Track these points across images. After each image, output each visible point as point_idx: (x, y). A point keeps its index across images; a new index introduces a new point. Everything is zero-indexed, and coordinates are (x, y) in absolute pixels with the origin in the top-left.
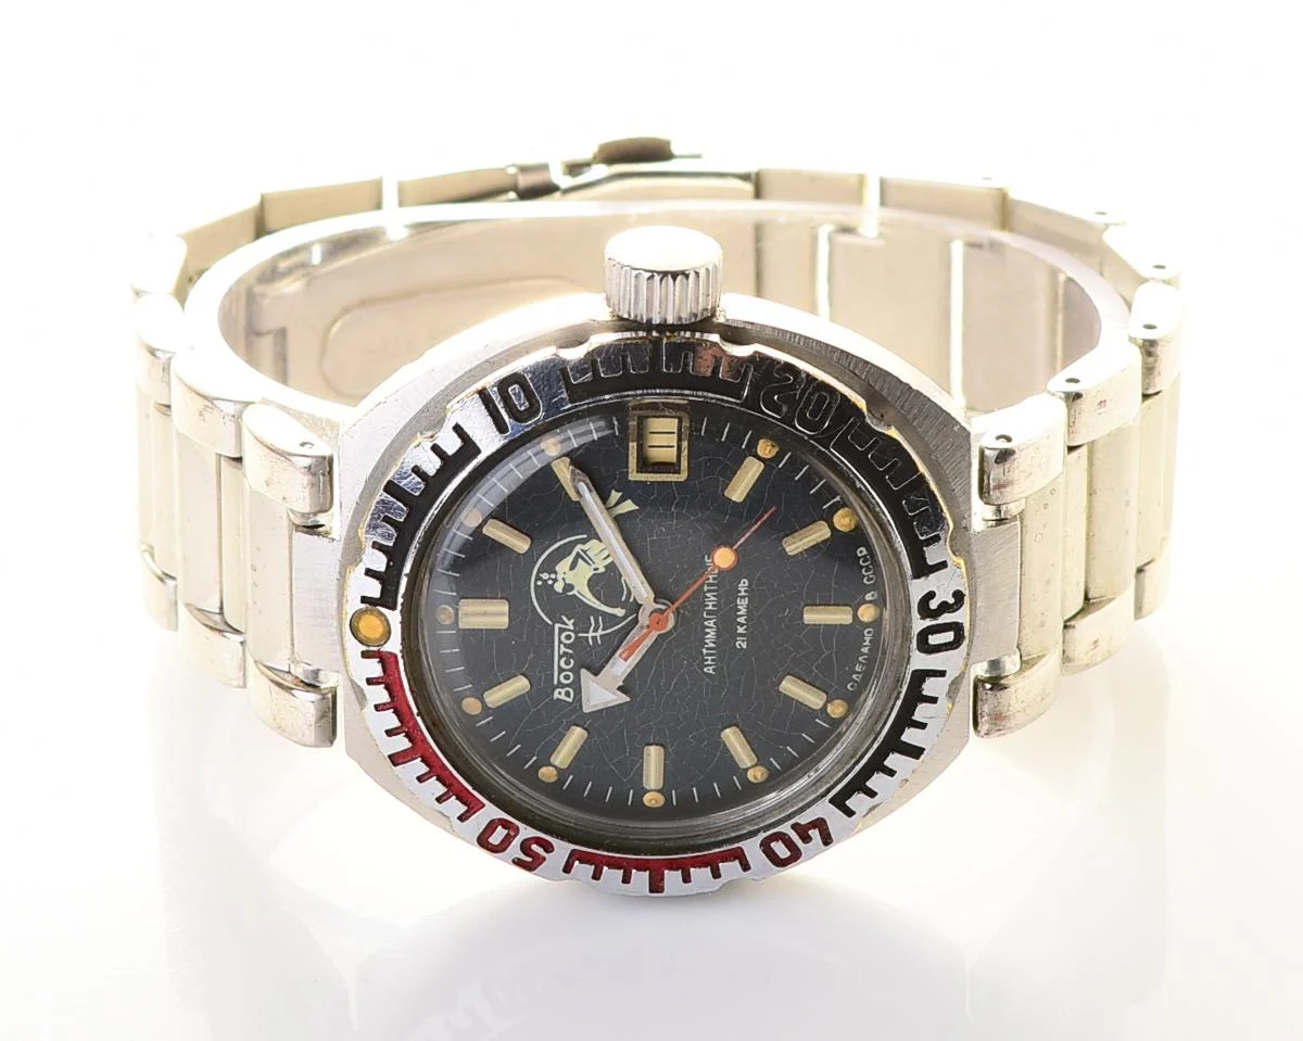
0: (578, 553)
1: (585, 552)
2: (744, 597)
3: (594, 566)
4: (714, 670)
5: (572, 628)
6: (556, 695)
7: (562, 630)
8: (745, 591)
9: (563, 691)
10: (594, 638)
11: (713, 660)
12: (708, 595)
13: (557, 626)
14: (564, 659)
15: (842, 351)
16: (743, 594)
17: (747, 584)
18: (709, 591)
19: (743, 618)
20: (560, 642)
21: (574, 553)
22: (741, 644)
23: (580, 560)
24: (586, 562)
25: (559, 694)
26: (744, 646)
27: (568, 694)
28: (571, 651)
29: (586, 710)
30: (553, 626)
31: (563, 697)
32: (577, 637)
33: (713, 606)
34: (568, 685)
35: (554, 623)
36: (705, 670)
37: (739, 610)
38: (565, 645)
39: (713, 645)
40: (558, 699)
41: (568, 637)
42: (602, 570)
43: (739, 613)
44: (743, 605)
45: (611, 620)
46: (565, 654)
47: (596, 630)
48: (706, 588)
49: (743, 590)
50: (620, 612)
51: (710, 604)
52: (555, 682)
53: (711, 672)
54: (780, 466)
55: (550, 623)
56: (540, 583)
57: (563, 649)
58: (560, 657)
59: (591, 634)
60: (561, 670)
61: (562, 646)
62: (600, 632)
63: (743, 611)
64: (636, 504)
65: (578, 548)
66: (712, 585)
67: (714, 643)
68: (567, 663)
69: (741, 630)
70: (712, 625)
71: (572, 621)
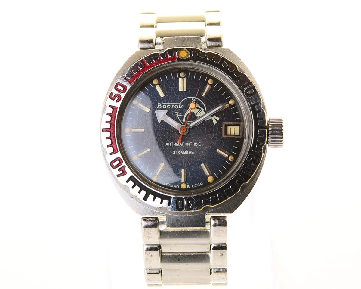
0: (201, 109)
1: (201, 111)
2: (188, 153)
3: (197, 113)
4: (167, 145)
5: (179, 108)
6: (159, 104)
7: (178, 105)
8: (190, 153)
9: (160, 106)
10: (176, 114)
11: (170, 145)
12: (189, 143)
13: (180, 104)
14: (170, 106)
15: (258, 178)
16: (189, 153)
17: (192, 154)
18: (190, 144)
19: (182, 153)
20: (175, 105)
21: (201, 108)
22: (175, 153)
23: (199, 110)
24: (198, 112)
25: (159, 105)
26: (174, 153)
27: (160, 107)
28: (172, 107)
29: (156, 112)
30: (180, 103)
31: (159, 106)
32: (176, 109)
33: (186, 145)
34: (162, 107)
35: (181, 103)
36: (167, 143)
37: (185, 152)
38: (174, 106)
39: (174, 145)
40: (158, 104)
41: (176, 107)
42: (196, 115)
43: (184, 152)
44: (186, 153)
45: (182, 118)
46: (171, 106)
47: (178, 114)
48: (191, 143)
49: (191, 152)
50: (184, 120)
51: (186, 144)
52: (163, 104)
53: (166, 145)
54: (227, 162)
55: (181, 102)
56: (192, 99)
57: (173, 105)
58: (171, 105)
59: (177, 113)
60: (167, 105)
61: (174, 105)
62: (178, 115)
63: (184, 153)
64: (216, 124)
65: (203, 109)
66: (192, 144)
67: (175, 145)
68: (169, 107)
69: (179, 152)
70: (180, 145)
71: (181, 108)
